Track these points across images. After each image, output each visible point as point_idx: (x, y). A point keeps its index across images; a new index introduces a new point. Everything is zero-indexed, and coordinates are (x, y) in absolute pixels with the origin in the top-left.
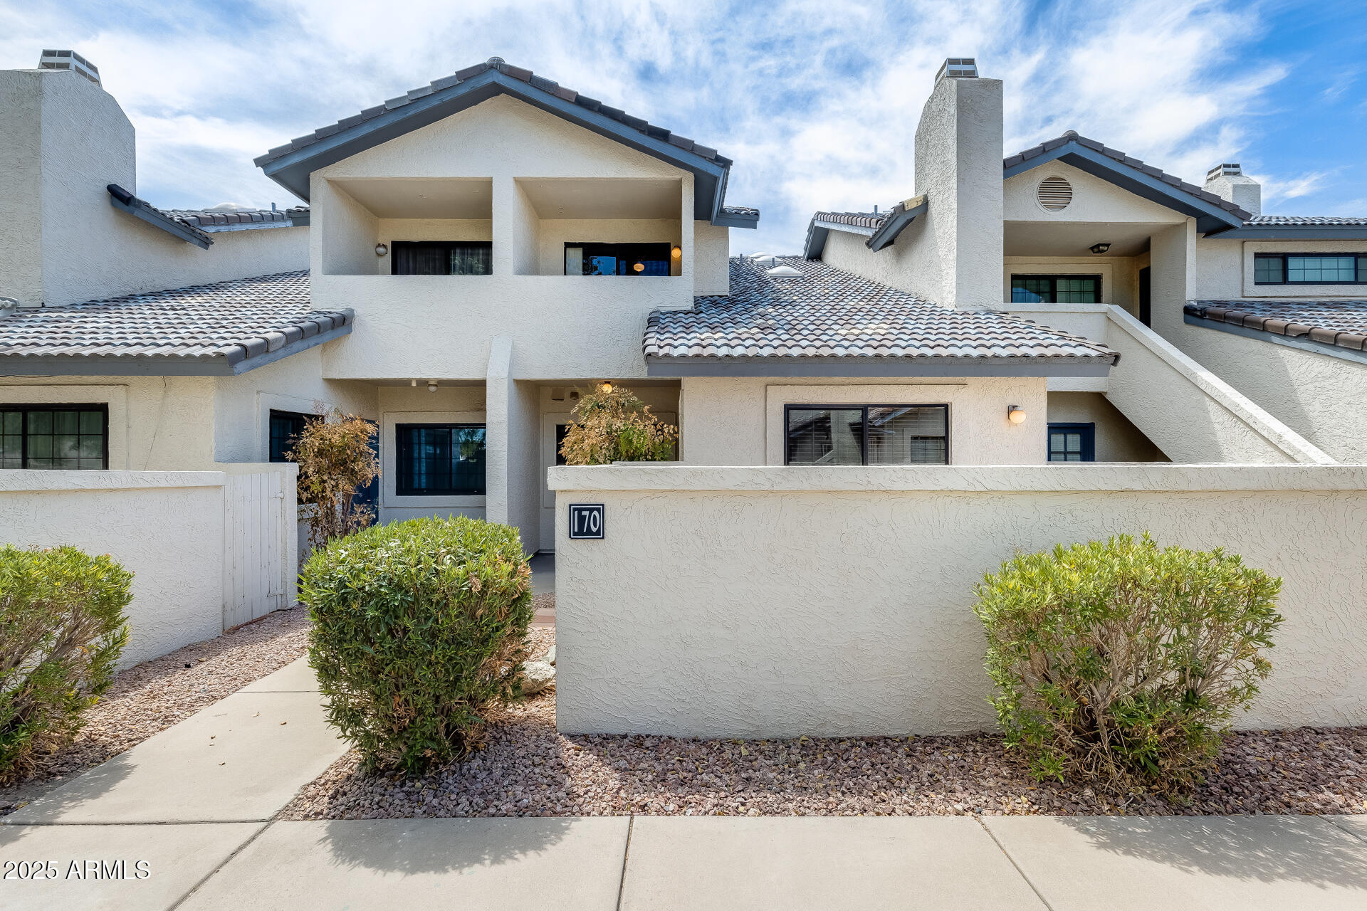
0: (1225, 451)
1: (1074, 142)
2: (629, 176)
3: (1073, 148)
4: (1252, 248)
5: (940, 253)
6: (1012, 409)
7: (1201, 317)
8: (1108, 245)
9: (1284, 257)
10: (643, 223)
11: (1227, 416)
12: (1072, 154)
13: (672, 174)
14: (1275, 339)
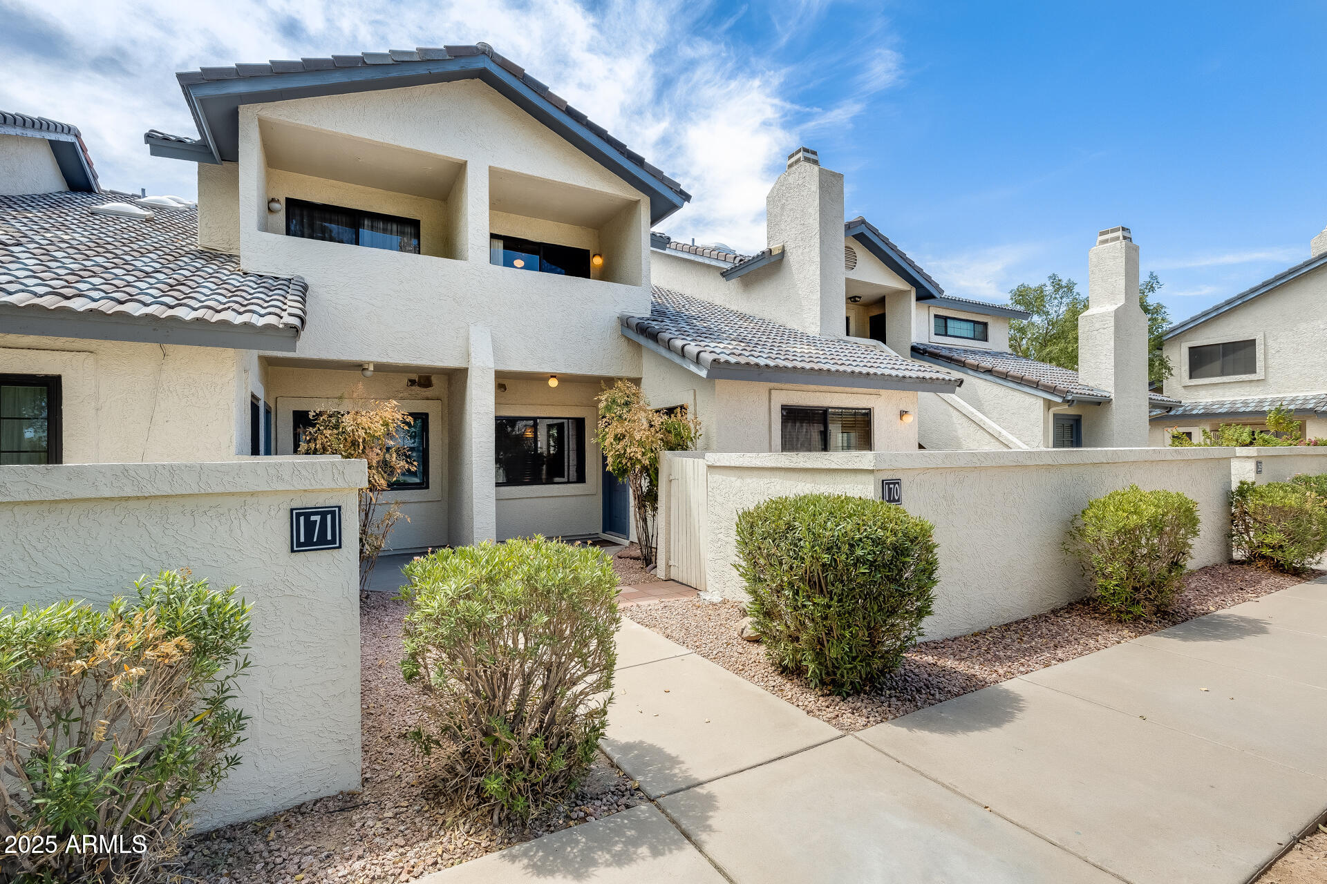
0: (964, 442)
1: (864, 225)
2: (597, 189)
3: (862, 229)
4: (934, 311)
5: (800, 292)
6: (903, 413)
7: (923, 354)
8: (860, 297)
9: (946, 318)
10: (566, 227)
11: (965, 419)
12: (862, 234)
13: (630, 193)
14: (970, 372)
